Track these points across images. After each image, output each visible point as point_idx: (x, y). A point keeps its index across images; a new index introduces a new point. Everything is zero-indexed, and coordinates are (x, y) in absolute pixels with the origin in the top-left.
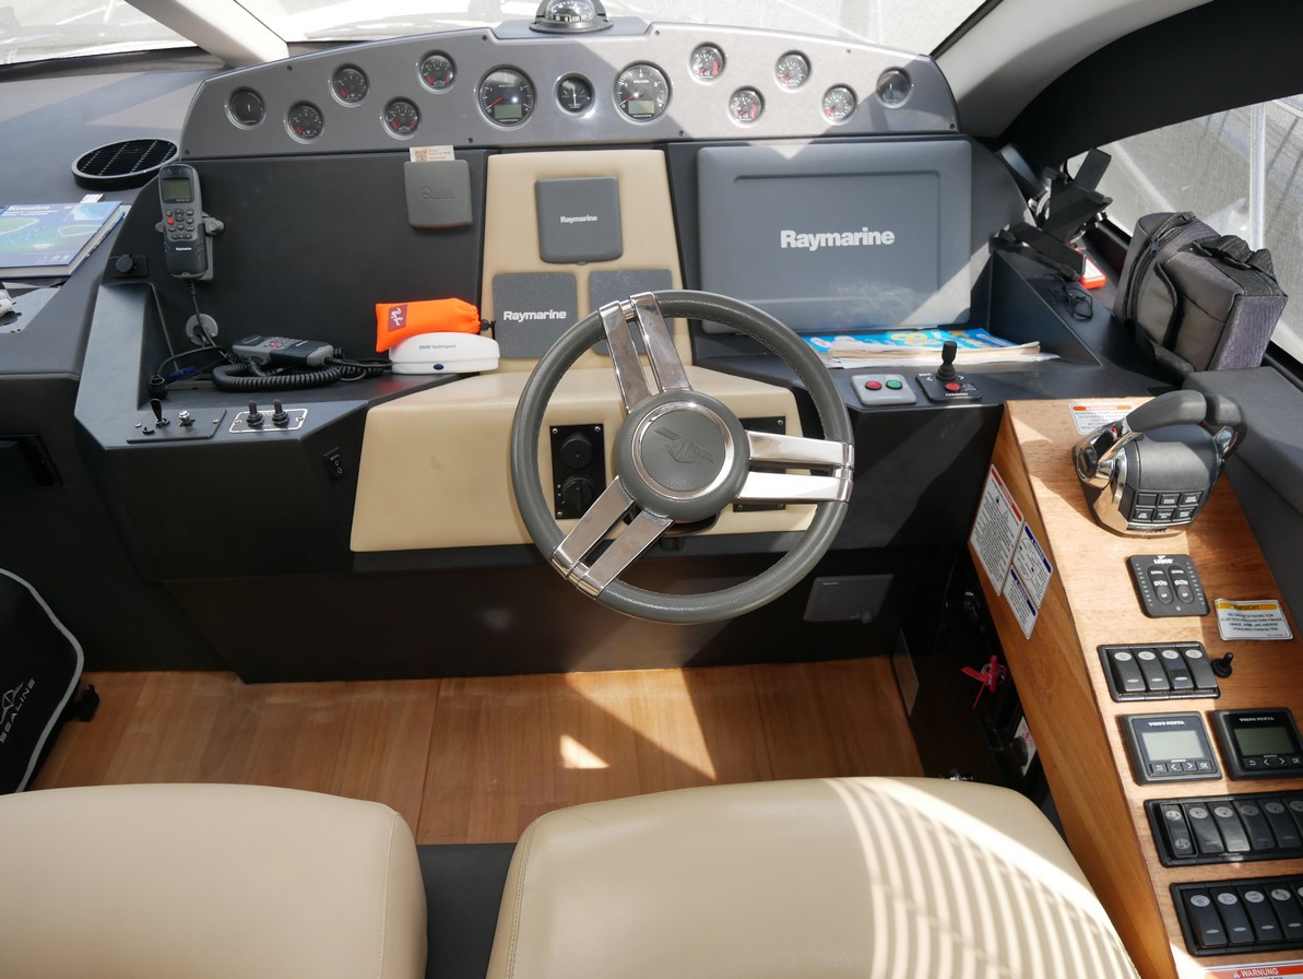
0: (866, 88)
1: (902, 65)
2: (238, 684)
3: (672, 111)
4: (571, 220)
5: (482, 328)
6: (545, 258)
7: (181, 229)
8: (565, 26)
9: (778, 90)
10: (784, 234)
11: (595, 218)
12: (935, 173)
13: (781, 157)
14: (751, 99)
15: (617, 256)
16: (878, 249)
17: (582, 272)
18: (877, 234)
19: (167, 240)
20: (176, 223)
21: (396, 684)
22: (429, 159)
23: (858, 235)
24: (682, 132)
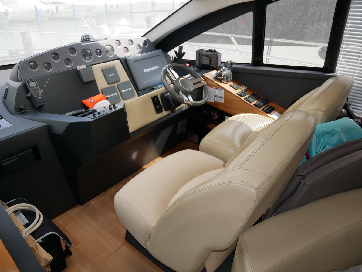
0: (142, 45)
1: (145, 40)
3: (115, 53)
4: (110, 75)
5: (107, 98)
6: (109, 84)
7: (37, 93)
8: (89, 40)
9: (131, 47)
10: (144, 70)
11: (114, 74)
12: (159, 55)
13: (138, 57)
14: (127, 49)
15: (120, 81)
16: (157, 69)
17: (115, 85)
18: (156, 67)
20: (35, 92)
21: (114, 186)
22: (81, 68)
23: (154, 68)
24: (118, 57)
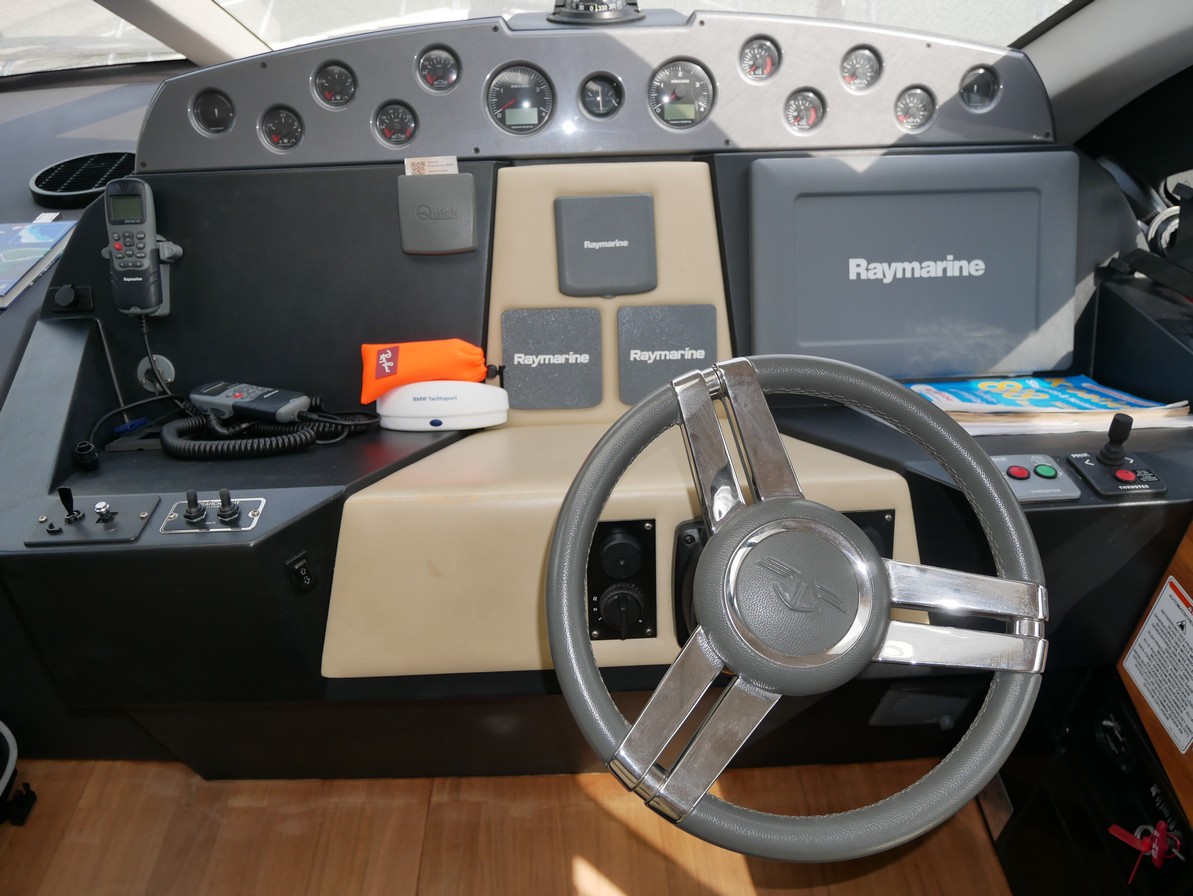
0: (946, 91)
1: (990, 62)
2: (197, 780)
3: (715, 116)
4: (597, 245)
6: (564, 290)
7: (130, 256)
8: (591, 15)
9: (843, 93)
10: (853, 262)
11: (625, 243)
12: (1035, 190)
13: (851, 171)
14: (811, 103)
15: (650, 287)
16: (963, 281)
17: (608, 307)
18: (964, 263)
19: (115, 271)
22: (428, 171)
23: (941, 265)
24: (727, 142)
